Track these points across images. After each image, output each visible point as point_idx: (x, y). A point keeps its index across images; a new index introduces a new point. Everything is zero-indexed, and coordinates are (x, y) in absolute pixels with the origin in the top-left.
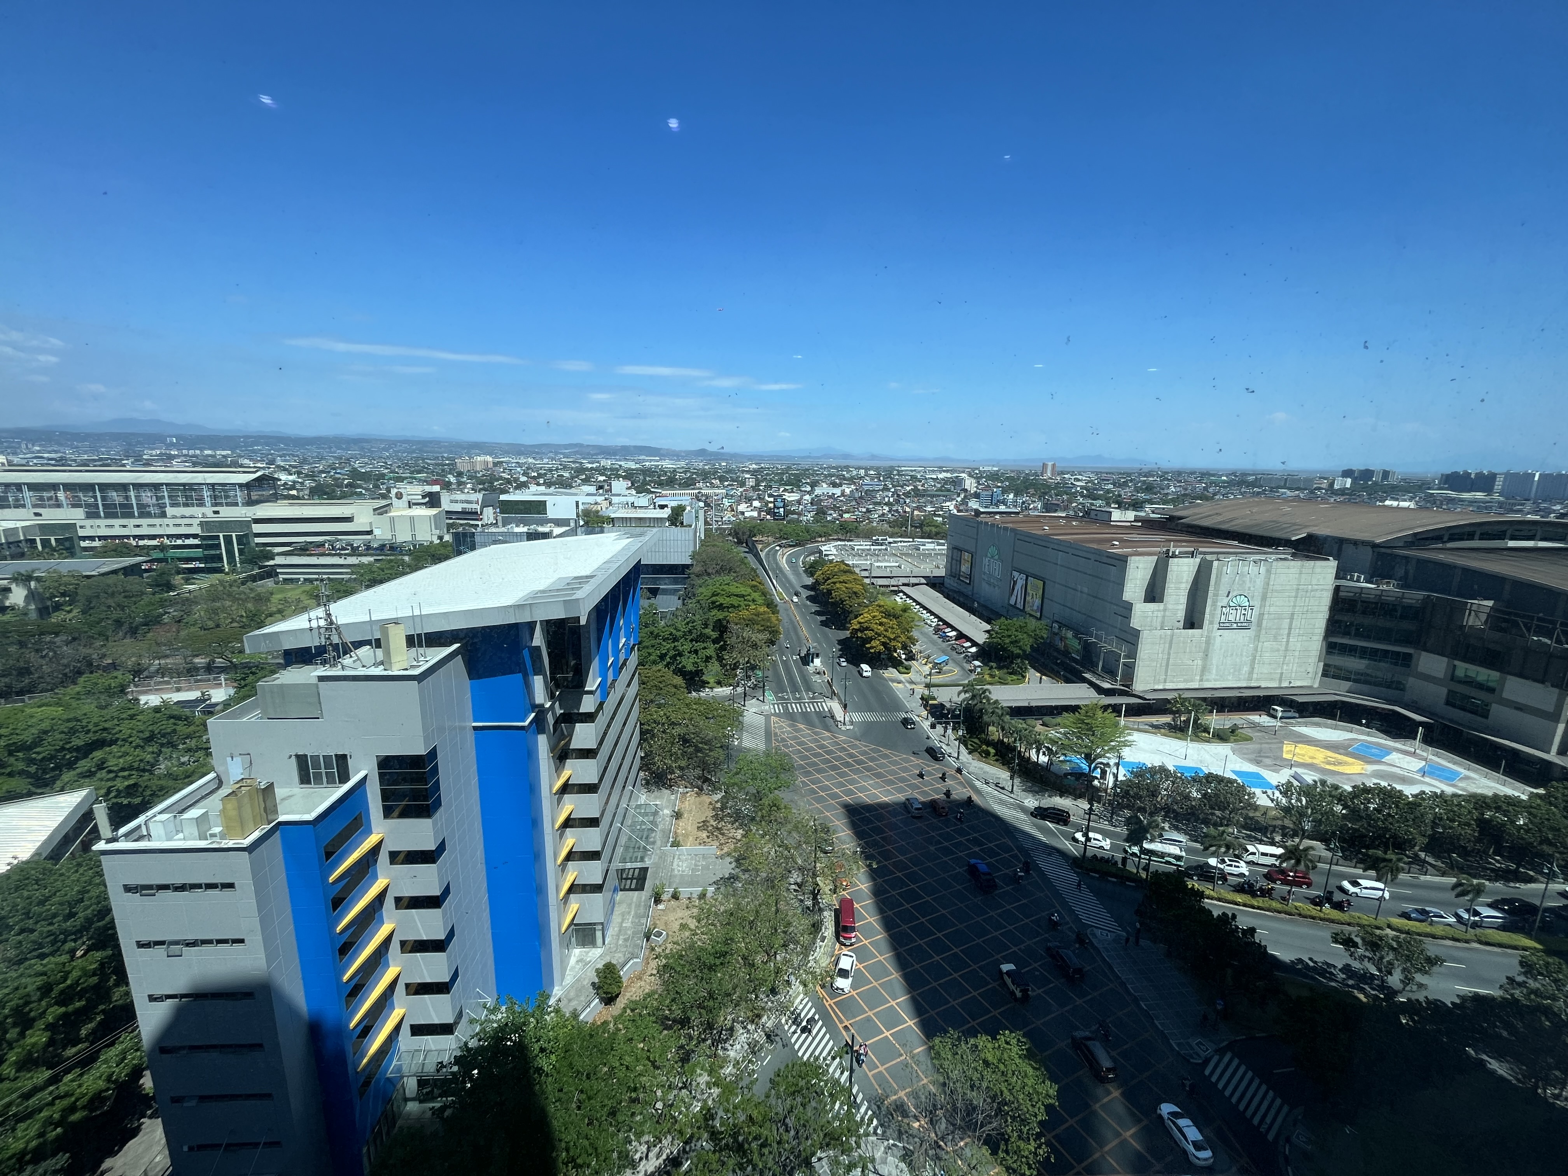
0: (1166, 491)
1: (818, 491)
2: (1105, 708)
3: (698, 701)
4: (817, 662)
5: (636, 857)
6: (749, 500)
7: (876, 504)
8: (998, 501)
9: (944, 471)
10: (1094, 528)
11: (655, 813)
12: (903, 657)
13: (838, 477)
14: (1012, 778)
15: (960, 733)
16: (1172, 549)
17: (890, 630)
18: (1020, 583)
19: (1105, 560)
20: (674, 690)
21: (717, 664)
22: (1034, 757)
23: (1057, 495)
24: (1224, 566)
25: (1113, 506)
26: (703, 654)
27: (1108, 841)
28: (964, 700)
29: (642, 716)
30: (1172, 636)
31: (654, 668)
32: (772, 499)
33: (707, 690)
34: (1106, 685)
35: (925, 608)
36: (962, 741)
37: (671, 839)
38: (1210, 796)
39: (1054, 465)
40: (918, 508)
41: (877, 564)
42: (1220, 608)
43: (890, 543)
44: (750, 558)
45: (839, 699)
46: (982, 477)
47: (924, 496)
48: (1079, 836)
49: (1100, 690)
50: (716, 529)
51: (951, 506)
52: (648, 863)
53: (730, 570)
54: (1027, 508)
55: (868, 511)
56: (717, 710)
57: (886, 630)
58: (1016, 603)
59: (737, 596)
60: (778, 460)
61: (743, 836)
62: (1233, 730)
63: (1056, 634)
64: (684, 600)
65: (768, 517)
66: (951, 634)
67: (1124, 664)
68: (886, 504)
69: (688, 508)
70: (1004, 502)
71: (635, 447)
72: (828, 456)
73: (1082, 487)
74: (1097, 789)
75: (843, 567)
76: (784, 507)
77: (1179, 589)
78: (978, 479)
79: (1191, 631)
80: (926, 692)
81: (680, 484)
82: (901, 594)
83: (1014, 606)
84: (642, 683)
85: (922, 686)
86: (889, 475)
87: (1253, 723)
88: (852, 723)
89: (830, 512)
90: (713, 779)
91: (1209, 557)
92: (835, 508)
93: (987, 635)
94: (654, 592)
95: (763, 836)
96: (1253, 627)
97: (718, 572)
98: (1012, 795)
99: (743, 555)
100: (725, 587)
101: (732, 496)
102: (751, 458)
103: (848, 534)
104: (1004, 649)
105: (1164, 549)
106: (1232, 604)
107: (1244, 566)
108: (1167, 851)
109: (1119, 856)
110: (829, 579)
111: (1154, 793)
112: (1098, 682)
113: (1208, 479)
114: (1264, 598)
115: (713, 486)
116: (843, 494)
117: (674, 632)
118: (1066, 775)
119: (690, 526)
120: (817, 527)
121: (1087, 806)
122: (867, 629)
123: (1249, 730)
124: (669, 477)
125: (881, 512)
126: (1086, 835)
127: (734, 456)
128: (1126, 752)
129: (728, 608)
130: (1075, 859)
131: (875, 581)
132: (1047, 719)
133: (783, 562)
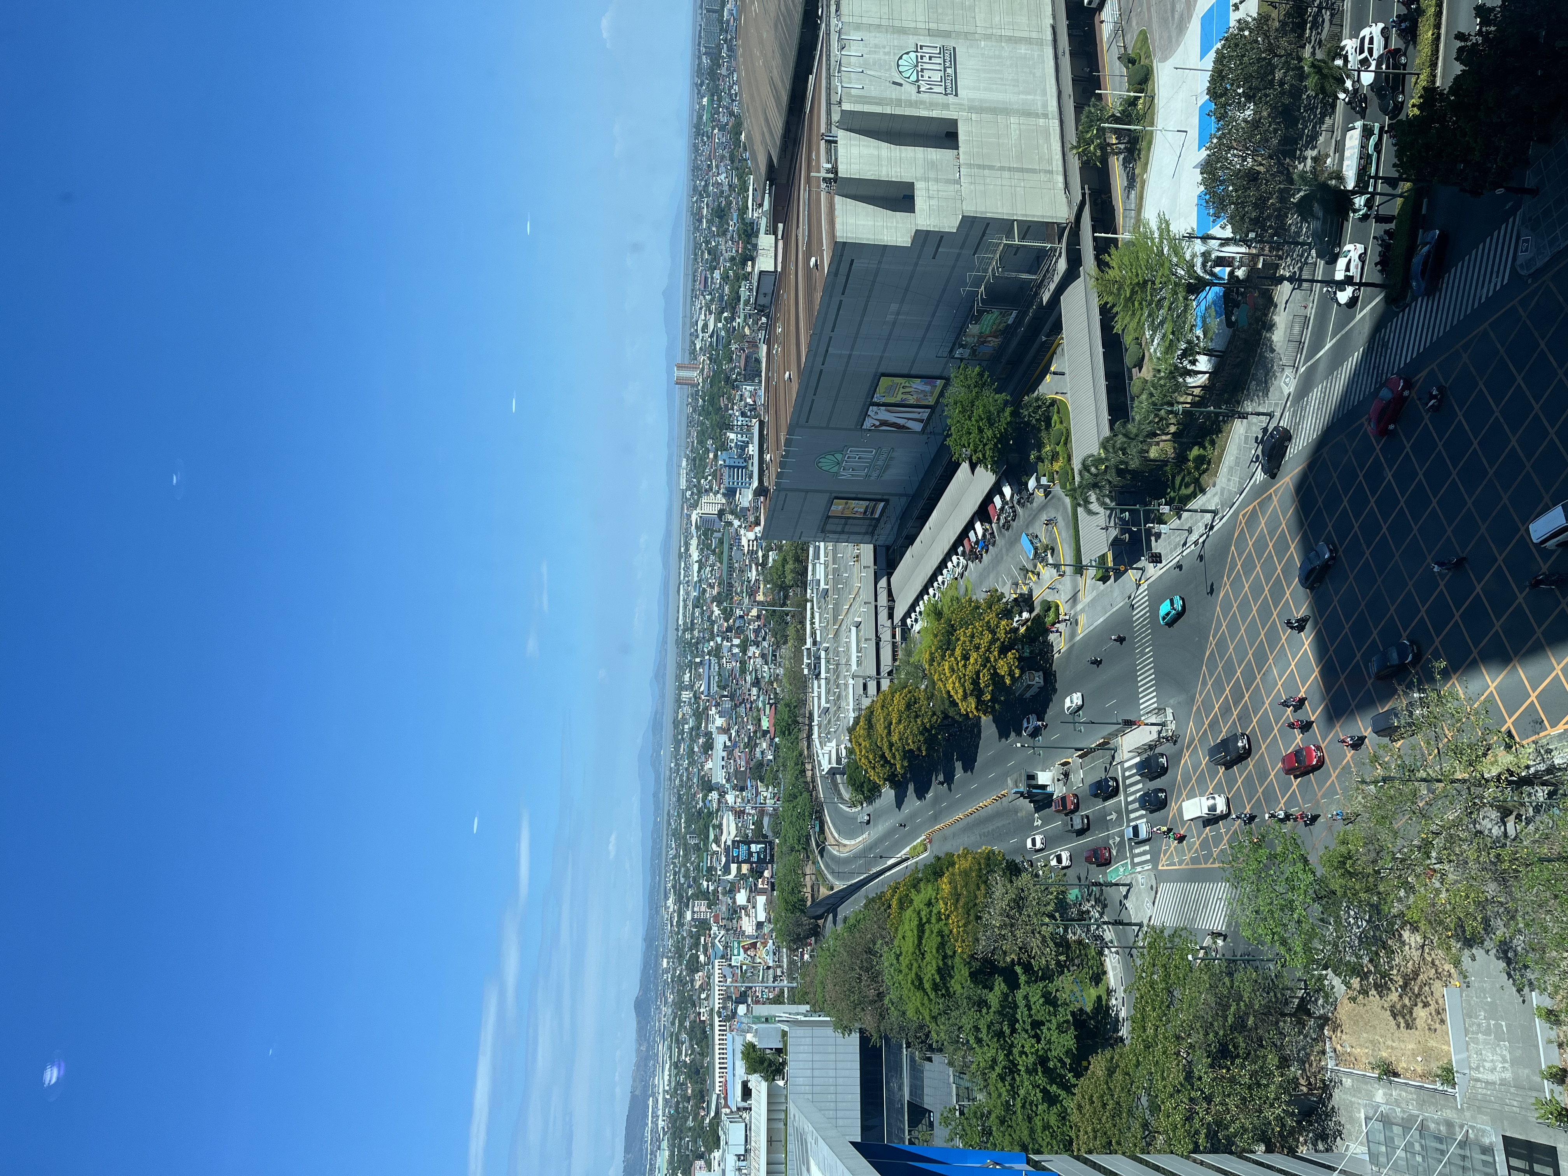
0: (726, 188)
1: (719, 777)
2: (1102, 265)
3: (1140, 1022)
4: (1044, 778)
5: (1485, 1163)
6: (735, 912)
7: (743, 671)
8: (740, 456)
9: (687, 550)
10: (787, 297)
11: (1386, 1121)
12: (1025, 615)
13: (693, 740)
14: (1243, 416)
15: (1165, 509)
16: (823, 174)
17: (976, 641)
18: (884, 415)
19: (842, 279)
20: (1118, 1076)
21: (1059, 982)
22: (1202, 379)
23: (731, 359)
24: (849, 94)
25: (749, 269)
26: (1040, 1010)
27: (1347, 247)
28: (1103, 504)
29: (1179, 1149)
30: (970, 166)
31: (1075, 1117)
32: (734, 867)
33: (1114, 1002)
34: (1062, 265)
35: (933, 578)
36: (1180, 506)
37: (1438, 1086)
38: (1250, 88)
39: (680, 367)
40: (752, 593)
41: (854, 667)
42: (921, 95)
43: (815, 643)
44: (847, 910)
45: (1115, 735)
46: (698, 486)
47: (730, 585)
48: (1343, 297)
49: (1071, 275)
50: (791, 979)
51: (747, 537)
52: (1494, 1139)
53: (870, 951)
54: (753, 408)
55: (757, 683)
56: (1152, 984)
57: (977, 648)
58: (921, 421)
59: (920, 938)
60: (660, 854)
61: (1415, 929)
62: (1129, 61)
63: (974, 351)
64: (930, 1048)
65: (767, 874)
66: (980, 532)
67: (1023, 238)
68: (744, 651)
69: (750, 1037)
70: (743, 447)
71: (627, 1149)
72: (656, 761)
73: (718, 319)
74: (1252, 271)
75: (861, 731)
76: (748, 843)
77: (890, 159)
78: (701, 492)
79: (962, 137)
80: (1092, 572)
81: (702, 1054)
82: (909, 621)
83: (927, 422)
84: (1108, 1148)
85: (1080, 581)
86: (693, 647)
87: (1115, 32)
88: (1160, 710)
89: (758, 755)
90: (1300, 993)
91: (836, 117)
92: (751, 745)
93: (980, 470)
94: (918, 1113)
95: (1410, 889)
96: (950, 43)
97: (875, 977)
98: (1277, 414)
99: (840, 927)
100: (904, 961)
101: (726, 947)
102: (654, 906)
103: (800, 719)
104: (1002, 439)
105: (823, 185)
106: (914, 78)
107: (849, 65)
108: (1356, 151)
109: (1374, 228)
110: (883, 756)
111: (1252, 177)
112: (1057, 279)
113: (705, 125)
114: (902, 31)
115: (707, 986)
116: (725, 731)
117: (998, 1070)
118: (1229, 324)
119: (784, 1034)
120: (787, 778)
121: (1287, 286)
122: (975, 682)
123: (1128, 37)
124: (689, 1076)
125: (759, 661)
126: (1341, 285)
127: (651, 940)
128: (1181, 226)
129: (945, 957)
130: (1388, 300)
131: (885, 670)
132: (1129, 359)
133: (853, 844)
